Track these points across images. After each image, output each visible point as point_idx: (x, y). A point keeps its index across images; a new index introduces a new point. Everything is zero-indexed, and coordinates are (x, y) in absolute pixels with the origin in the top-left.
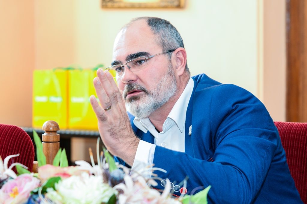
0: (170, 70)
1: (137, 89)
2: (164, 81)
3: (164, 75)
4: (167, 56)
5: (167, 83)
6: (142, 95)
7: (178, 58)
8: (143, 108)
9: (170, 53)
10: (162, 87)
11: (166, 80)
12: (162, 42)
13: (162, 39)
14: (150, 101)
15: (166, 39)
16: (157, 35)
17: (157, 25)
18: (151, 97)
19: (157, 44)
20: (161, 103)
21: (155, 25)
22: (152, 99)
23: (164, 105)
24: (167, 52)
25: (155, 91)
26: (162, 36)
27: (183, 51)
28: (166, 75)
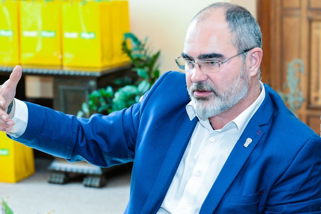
0: (243, 73)
1: (206, 90)
2: (236, 85)
3: (237, 78)
4: (241, 57)
5: (239, 87)
6: (211, 96)
7: (253, 58)
8: (210, 111)
9: (245, 53)
10: (233, 91)
11: (238, 83)
12: (238, 42)
13: (238, 38)
14: (218, 104)
15: (243, 39)
16: (234, 34)
17: (235, 21)
18: (220, 99)
19: (233, 45)
20: (229, 106)
21: (233, 21)
22: (221, 101)
23: (232, 108)
24: (242, 53)
25: (225, 95)
26: (239, 34)
27: (259, 51)
28: (239, 79)
